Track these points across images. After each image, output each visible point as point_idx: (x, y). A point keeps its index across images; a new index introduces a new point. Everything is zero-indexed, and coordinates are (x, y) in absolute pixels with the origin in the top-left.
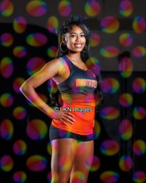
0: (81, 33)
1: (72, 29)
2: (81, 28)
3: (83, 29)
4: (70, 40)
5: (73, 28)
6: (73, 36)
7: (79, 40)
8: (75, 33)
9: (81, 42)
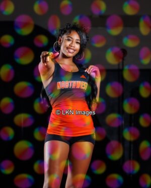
0: (77, 40)
1: (70, 32)
2: (79, 34)
3: (81, 37)
4: (65, 42)
5: (72, 32)
6: (69, 40)
7: (73, 45)
8: (72, 38)
9: (75, 48)
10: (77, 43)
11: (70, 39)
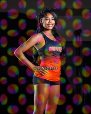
0: (52, 18)
1: (46, 15)
3: (53, 15)
6: (47, 20)
9: (52, 23)
10: (52, 19)
11: (48, 18)
